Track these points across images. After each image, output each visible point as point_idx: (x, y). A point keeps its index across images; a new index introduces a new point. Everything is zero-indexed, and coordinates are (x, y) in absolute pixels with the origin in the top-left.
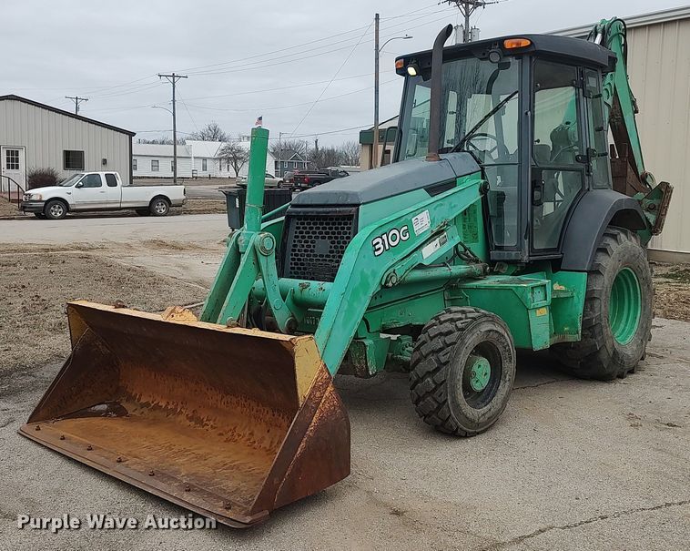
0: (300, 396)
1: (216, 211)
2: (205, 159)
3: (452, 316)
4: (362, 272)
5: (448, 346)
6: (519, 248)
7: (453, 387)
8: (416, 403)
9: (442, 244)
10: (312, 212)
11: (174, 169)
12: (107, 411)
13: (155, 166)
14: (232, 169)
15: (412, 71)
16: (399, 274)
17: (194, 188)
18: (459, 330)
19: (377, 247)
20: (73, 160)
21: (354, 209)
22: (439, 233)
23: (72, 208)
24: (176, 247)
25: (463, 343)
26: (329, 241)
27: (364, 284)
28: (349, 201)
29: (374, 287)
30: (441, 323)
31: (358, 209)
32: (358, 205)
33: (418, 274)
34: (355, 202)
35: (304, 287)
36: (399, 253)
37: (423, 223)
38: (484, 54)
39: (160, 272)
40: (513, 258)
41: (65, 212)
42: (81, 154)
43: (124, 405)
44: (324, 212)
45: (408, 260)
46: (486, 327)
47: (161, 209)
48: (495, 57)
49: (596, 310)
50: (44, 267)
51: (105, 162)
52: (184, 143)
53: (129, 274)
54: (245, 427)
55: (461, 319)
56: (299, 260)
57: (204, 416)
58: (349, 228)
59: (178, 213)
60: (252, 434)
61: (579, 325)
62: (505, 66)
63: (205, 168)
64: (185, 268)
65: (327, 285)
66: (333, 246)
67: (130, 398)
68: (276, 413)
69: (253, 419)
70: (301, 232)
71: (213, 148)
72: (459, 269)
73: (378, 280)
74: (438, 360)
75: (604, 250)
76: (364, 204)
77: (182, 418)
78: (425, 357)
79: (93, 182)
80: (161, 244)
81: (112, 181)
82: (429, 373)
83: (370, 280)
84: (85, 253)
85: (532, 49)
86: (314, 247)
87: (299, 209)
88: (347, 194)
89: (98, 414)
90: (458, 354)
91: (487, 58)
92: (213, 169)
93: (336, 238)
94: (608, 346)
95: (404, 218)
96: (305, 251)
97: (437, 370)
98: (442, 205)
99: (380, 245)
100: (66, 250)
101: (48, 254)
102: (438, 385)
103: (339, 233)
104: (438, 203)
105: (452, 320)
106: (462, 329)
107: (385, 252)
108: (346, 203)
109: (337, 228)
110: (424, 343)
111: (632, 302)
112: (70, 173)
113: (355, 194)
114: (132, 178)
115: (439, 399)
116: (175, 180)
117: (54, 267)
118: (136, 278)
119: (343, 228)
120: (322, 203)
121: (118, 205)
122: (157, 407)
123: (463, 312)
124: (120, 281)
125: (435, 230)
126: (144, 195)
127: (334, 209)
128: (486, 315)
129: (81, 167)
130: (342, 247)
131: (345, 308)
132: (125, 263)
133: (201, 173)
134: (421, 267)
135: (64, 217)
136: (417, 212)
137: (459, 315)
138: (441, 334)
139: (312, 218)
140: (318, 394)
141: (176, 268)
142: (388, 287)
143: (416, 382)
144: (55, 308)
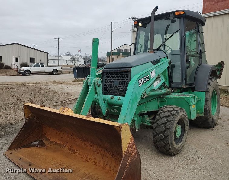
0: (123, 151)
1: (70, 73)
2: (66, 60)
3: (168, 109)
4: (135, 93)
5: (169, 121)
6: (182, 83)
7: (172, 137)
8: (155, 143)
9: (159, 82)
10: (112, 70)
11: (58, 63)
12: (38, 145)
13: (54, 62)
14: (73, 63)
15: (140, 24)
16: (147, 93)
17: (63, 68)
18: (172, 115)
19: (140, 83)
20: (32, 60)
21: (130, 69)
22: (158, 78)
23: (32, 72)
24: (60, 83)
25: (174, 120)
26: (119, 81)
27: (136, 98)
28: (127, 66)
29: (139, 99)
30: (164, 112)
31: (131, 69)
32: (131, 67)
33: (152, 93)
34: (130, 66)
35: (112, 98)
36: (146, 85)
37: (153, 74)
38: (167, 18)
39: (56, 90)
40: (180, 87)
41: (30, 74)
42: (34, 58)
43: (44, 141)
44: (117, 70)
45: (149, 88)
46: (181, 113)
47: (55, 73)
48: (172, 18)
49: (208, 104)
50: (22, 89)
51: (40, 60)
52: (61, 56)
53: (47, 91)
54: (92, 155)
55: (172, 111)
56: (108, 88)
57: (75, 149)
58: (127, 76)
59: (60, 74)
60: (95, 159)
61: (203, 110)
62: (173, 21)
63: (66, 63)
64: (63, 89)
65: (121, 98)
66: (121, 82)
67: (47, 139)
68: (105, 151)
69: (95, 152)
70: (108, 78)
71: (68, 58)
72: (164, 91)
73: (140, 96)
74: (165, 127)
75: (209, 84)
76: (133, 67)
77: (66, 149)
78: (160, 126)
79: (37, 65)
80: (55, 82)
81: (42, 65)
82: (161, 132)
83: (138, 96)
84: (34, 85)
85: (185, 15)
86: (113, 83)
87: (107, 70)
88: (126, 64)
89: (34, 146)
90: (173, 125)
91: (169, 19)
92: (69, 63)
93: (122, 80)
94: (211, 117)
95: (148, 72)
96: (110, 84)
97: (165, 131)
98: (158, 68)
99: (141, 82)
100: (29, 84)
101: (24, 85)
102: (166, 137)
103: (123, 78)
104: (157, 67)
105: (169, 111)
106: (174, 115)
107: (142, 85)
108: (126, 67)
109: (122, 76)
110: (158, 120)
111: (214, 101)
112: (31, 63)
113: (129, 64)
114: (48, 65)
115: (166, 143)
116: (59, 66)
117: (25, 89)
118: (49, 92)
119: (124, 76)
120: (116, 67)
121: (44, 72)
122: (56, 143)
123: (172, 108)
124: (44, 93)
125: (157, 77)
126: (51, 69)
127: (121, 69)
128: (181, 109)
129: (34, 62)
130: (127, 83)
131: (130, 107)
132: (46, 88)
133: (65, 64)
134: (153, 90)
135: (29, 75)
136: (152, 70)
137: (172, 109)
138: (165, 117)
139: (112, 72)
140: (130, 150)
141: (60, 89)
142: (144, 98)
143: (156, 135)
144: (24, 102)
